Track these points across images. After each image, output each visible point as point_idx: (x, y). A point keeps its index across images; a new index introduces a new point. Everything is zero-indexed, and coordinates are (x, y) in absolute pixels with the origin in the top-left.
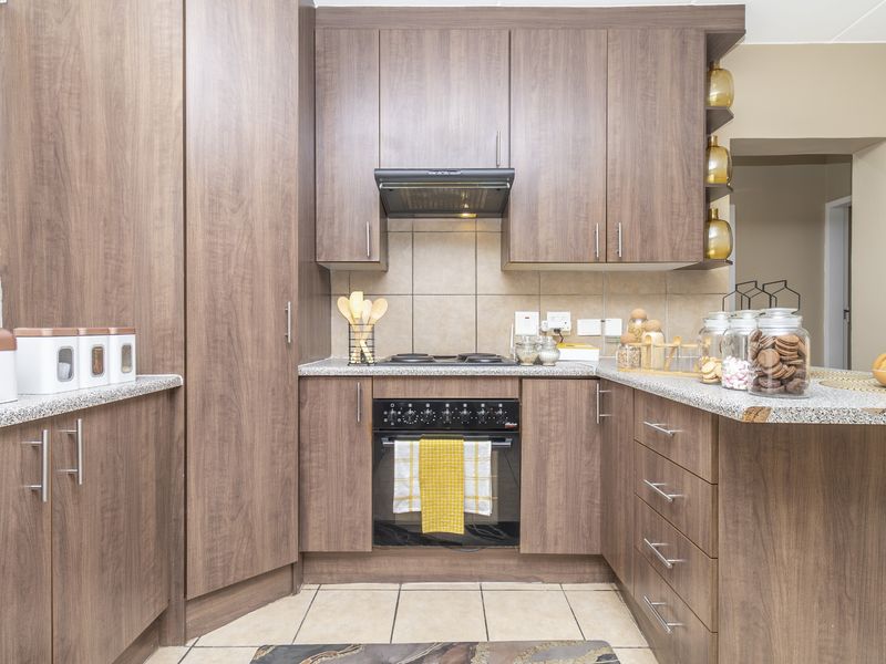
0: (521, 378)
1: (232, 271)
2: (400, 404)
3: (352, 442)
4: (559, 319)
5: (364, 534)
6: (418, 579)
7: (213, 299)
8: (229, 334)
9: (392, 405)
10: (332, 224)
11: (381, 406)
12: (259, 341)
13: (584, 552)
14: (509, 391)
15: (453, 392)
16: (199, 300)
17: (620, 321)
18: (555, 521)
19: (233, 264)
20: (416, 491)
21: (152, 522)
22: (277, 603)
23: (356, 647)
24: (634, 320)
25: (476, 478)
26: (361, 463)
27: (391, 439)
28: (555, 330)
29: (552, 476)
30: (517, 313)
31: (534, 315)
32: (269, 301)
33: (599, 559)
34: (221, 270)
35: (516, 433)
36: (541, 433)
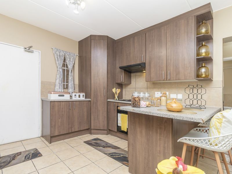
5: (116, 128)
8: (97, 94)
10: (117, 77)
17: (181, 95)
21: (86, 117)
26: (115, 116)
30: (155, 92)
31: (159, 93)
32: (102, 90)
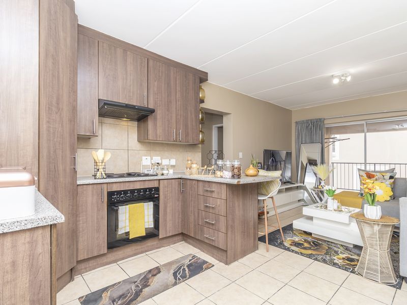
0: (159, 180)
1: (56, 139)
2: (119, 192)
3: (98, 210)
4: (157, 159)
5: (104, 247)
6: (123, 259)
7: (49, 152)
8: (55, 168)
9: (116, 193)
11: (110, 194)
12: (65, 170)
13: (177, 233)
14: (156, 185)
15: (138, 186)
16: (44, 153)
17: (175, 160)
18: (169, 225)
19: (56, 137)
20: (127, 224)
22: (66, 286)
23: (119, 283)
24: (188, 161)
25: (148, 215)
26: (102, 218)
27: (117, 207)
28: (157, 163)
29: (168, 211)
30: (143, 157)
31: (149, 158)
33: (182, 234)
34: (52, 139)
35: (158, 198)
36: (165, 198)
